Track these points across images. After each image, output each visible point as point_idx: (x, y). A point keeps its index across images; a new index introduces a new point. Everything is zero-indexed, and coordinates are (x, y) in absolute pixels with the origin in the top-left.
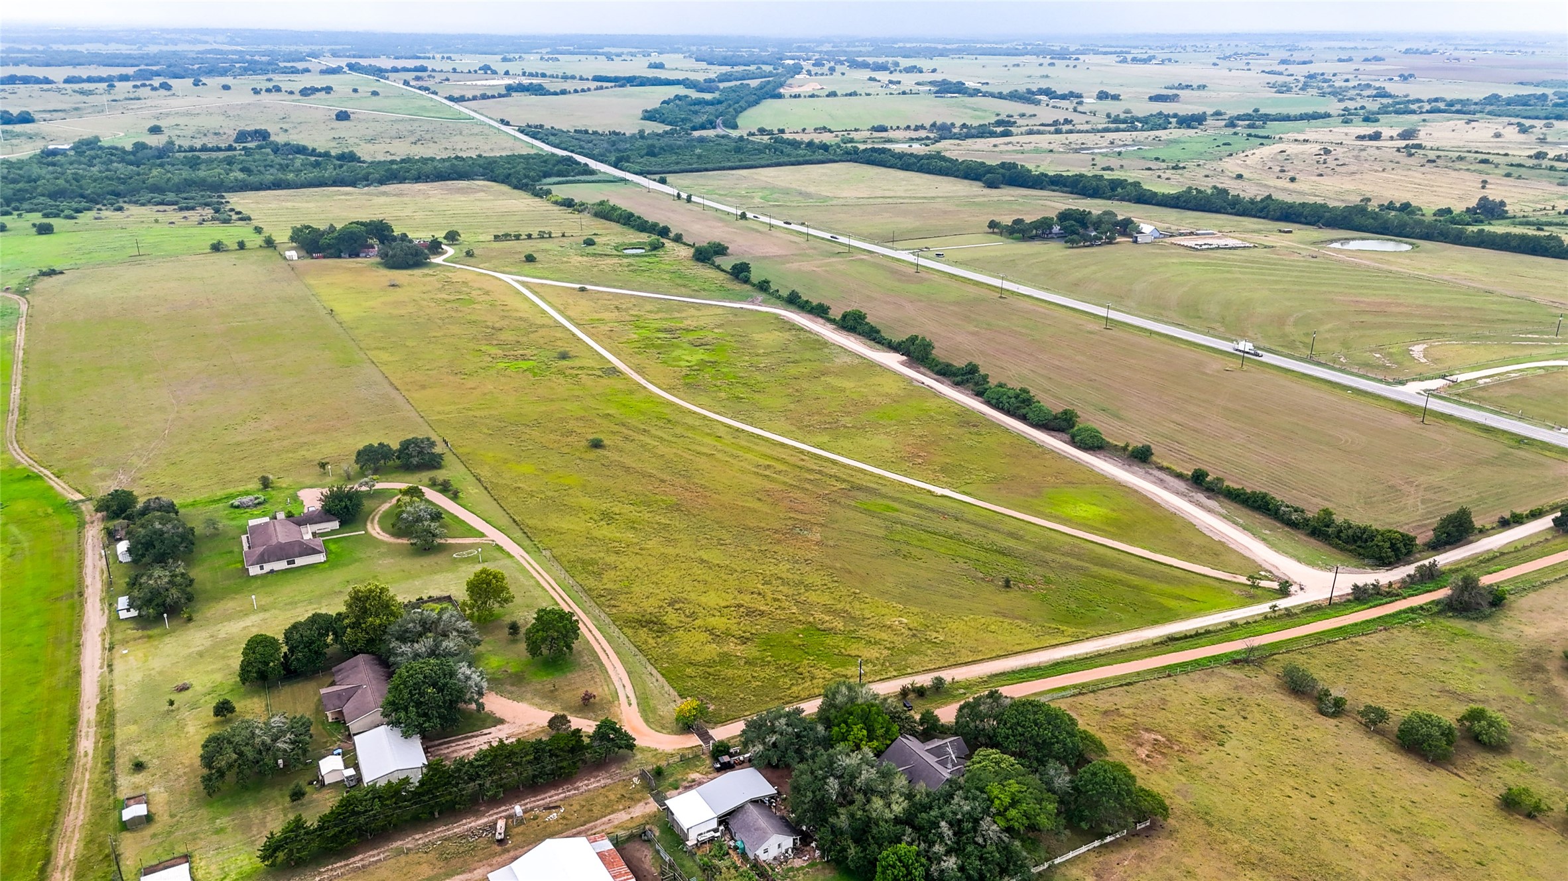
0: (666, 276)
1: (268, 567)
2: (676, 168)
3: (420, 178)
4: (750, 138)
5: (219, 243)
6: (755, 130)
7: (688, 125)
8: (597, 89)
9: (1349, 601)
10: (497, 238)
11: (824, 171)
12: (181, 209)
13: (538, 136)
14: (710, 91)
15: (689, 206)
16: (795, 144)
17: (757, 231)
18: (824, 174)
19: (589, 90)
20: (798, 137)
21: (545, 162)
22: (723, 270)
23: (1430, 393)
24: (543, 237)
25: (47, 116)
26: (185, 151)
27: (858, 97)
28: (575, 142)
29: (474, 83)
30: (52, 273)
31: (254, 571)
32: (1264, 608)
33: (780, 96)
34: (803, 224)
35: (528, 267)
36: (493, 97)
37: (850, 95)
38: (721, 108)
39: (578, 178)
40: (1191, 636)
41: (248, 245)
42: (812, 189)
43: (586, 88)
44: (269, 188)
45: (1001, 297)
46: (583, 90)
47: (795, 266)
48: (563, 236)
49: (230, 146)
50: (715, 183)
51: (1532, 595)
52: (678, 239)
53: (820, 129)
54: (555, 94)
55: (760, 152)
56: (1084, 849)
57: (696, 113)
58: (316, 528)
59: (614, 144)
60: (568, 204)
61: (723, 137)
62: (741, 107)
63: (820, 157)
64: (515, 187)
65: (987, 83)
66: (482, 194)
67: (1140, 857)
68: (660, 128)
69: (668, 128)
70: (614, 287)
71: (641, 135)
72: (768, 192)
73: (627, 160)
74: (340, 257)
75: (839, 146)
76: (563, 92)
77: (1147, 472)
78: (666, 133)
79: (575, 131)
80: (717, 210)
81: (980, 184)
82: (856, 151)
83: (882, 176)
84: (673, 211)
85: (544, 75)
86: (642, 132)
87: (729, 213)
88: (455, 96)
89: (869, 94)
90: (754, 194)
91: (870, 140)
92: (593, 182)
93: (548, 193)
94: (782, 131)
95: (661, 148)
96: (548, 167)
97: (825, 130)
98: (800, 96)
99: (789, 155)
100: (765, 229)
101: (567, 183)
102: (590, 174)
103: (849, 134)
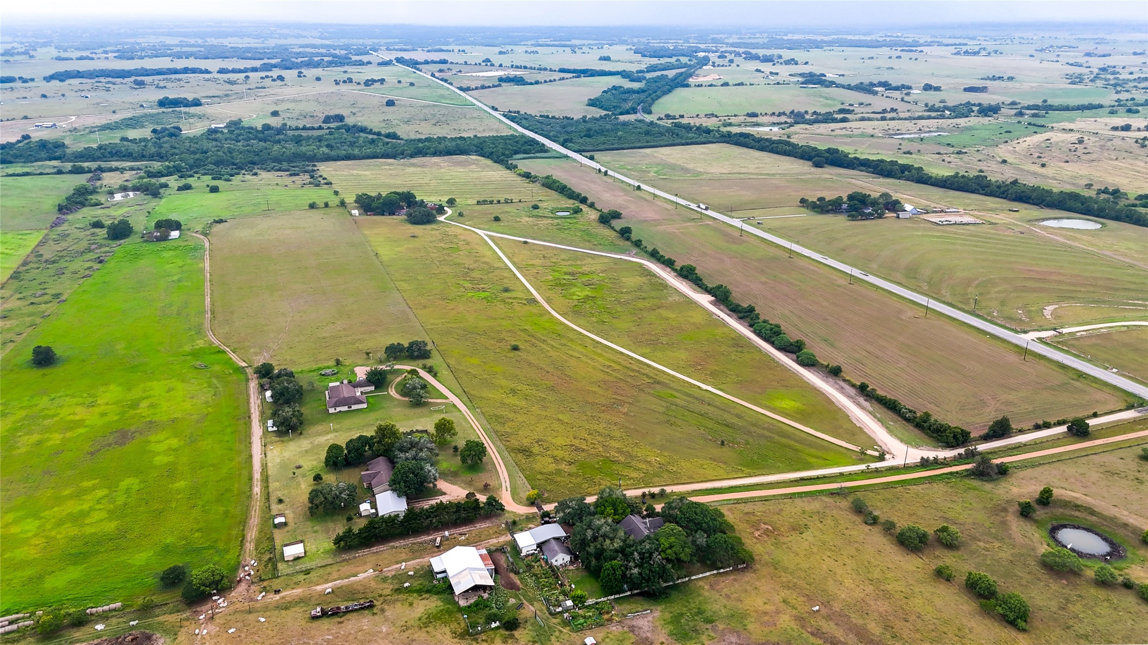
0: (579, 234)
1: (338, 409)
2: (602, 147)
3: (436, 153)
4: (658, 122)
5: (314, 203)
6: (663, 116)
7: (619, 111)
8: (560, 79)
9: (917, 466)
10: (478, 203)
11: (703, 150)
12: (291, 175)
13: (516, 120)
14: (639, 80)
15: (605, 178)
16: (688, 128)
17: (645, 200)
18: (703, 153)
19: (555, 80)
20: (692, 122)
21: (517, 142)
22: (615, 231)
23: (1041, 340)
24: (507, 202)
25: (209, 100)
26: (293, 130)
27: (744, 86)
28: (539, 125)
29: (478, 74)
30: (221, 221)
31: (331, 411)
32: (863, 467)
33: (688, 86)
35: (495, 224)
36: (489, 87)
37: (739, 85)
38: (642, 96)
39: (537, 155)
40: (814, 479)
41: (330, 204)
42: (691, 166)
43: (552, 79)
44: (343, 160)
45: (790, 257)
46: (551, 81)
47: (661, 228)
48: (520, 201)
49: (320, 126)
50: (628, 159)
51: (1030, 470)
52: (592, 206)
53: (710, 115)
54: (531, 84)
55: (662, 134)
56: (708, 574)
57: (625, 100)
58: (363, 389)
59: (564, 127)
60: (527, 176)
61: (639, 121)
62: (657, 96)
63: (703, 140)
64: (495, 162)
65: (843, 75)
66: (474, 166)
67: (735, 580)
68: (598, 113)
69: (604, 113)
70: (545, 241)
71: (584, 119)
72: (660, 167)
73: (571, 141)
74: (383, 215)
75: (719, 131)
76: (537, 83)
77: (836, 382)
78: (601, 117)
79: (541, 116)
80: (623, 182)
81: (810, 163)
82: (729, 134)
83: (743, 156)
84: (594, 182)
85: (525, 67)
86: (585, 117)
87: (630, 185)
88: (464, 86)
89: (752, 85)
90: (651, 169)
91: (743, 125)
92: (546, 158)
93: (516, 167)
94: (682, 117)
95: (596, 131)
96: (519, 146)
97: (713, 115)
98: (701, 85)
99: (681, 138)
100: (650, 198)
101: (529, 158)
102: (546, 151)
103: (729, 119)
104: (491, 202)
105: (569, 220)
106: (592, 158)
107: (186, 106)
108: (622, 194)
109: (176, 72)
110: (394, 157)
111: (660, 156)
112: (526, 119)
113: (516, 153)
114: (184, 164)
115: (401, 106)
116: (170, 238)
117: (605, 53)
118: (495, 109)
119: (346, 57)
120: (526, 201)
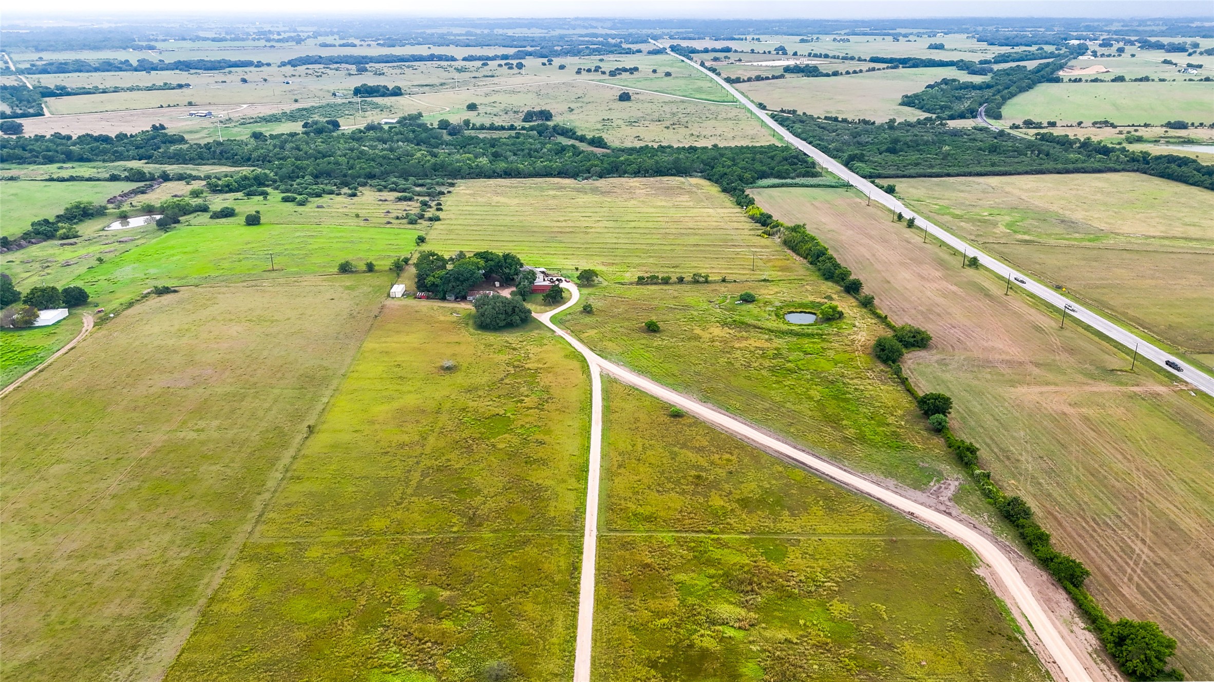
0: (816, 393)
2: (912, 171)
3: (639, 172)
4: (1012, 132)
6: (1019, 122)
7: (948, 113)
8: (869, 70)
10: (641, 279)
11: (1100, 184)
12: (400, 199)
13: (785, 123)
14: (982, 72)
15: (908, 233)
16: (1065, 143)
17: (987, 294)
18: (1101, 191)
19: (861, 71)
20: (1071, 133)
21: (772, 158)
22: (909, 391)
24: (697, 282)
26: (477, 129)
27: (1150, 83)
28: (819, 131)
30: (165, 291)
33: (1058, 80)
34: (1058, 288)
36: (767, 78)
37: (1141, 80)
38: (988, 93)
39: (797, 180)
41: (381, 264)
42: (1078, 215)
43: (858, 70)
46: (855, 72)
48: (724, 280)
49: (512, 125)
50: (953, 195)
52: (867, 303)
53: (1100, 123)
54: (828, 75)
55: (1019, 152)
57: (959, 99)
59: (855, 135)
60: (764, 221)
61: (981, 130)
62: (1010, 93)
63: (1097, 165)
64: (725, 190)
66: (686, 198)
68: (914, 115)
69: (923, 115)
71: (891, 125)
72: (1017, 216)
73: (861, 158)
75: (1123, 150)
76: (835, 74)
78: (919, 122)
79: (826, 118)
80: (942, 244)
82: (1145, 157)
83: (1183, 200)
84: (884, 241)
85: (826, 56)
86: (893, 121)
87: (955, 252)
88: (733, 77)
89: (1163, 80)
90: (999, 218)
91: (1163, 141)
92: (812, 186)
93: (751, 202)
94: (1052, 124)
95: (906, 143)
96: (773, 164)
97: (1106, 123)
98: (1080, 80)
99: (1055, 160)
100: (996, 290)
101: (782, 185)
102: (815, 175)
103: (1136, 131)
104: (666, 281)
105: (807, 344)
106: (890, 190)
107: (383, 95)
108: (938, 274)
109: (420, 59)
110: (575, 176)
111: (1016, 192)
112: (802, 122)
113: (763, 176)
114: (272, 174)
115: (637, 101)
116: (37, 324)
117: (937, 40)
118: (762, 107)
119: (618, 45)
120: (735, 281)
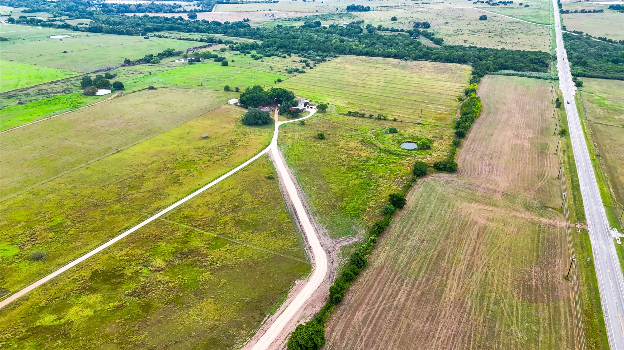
10: (349, 114)
12: (301, 61)
13: (568, 39)
15: (550, 111)
17: (542, 152)
21: (526, 59)
24: (380, 119)
26: (385, 30)
28: (584, 45)
30: (152, 88)
49: (402, 29)
52: (454, 144)
66: (446, 75)
73: (583, 64)
80: (563, 119)
106: (580, 85)
108: (531, 136)
110: (402, 58)
112: (580, 39)
113: (507, 68)
115: (488, 21)
116: (97, 94)
118: (565, 28)
120: (401, 121)
